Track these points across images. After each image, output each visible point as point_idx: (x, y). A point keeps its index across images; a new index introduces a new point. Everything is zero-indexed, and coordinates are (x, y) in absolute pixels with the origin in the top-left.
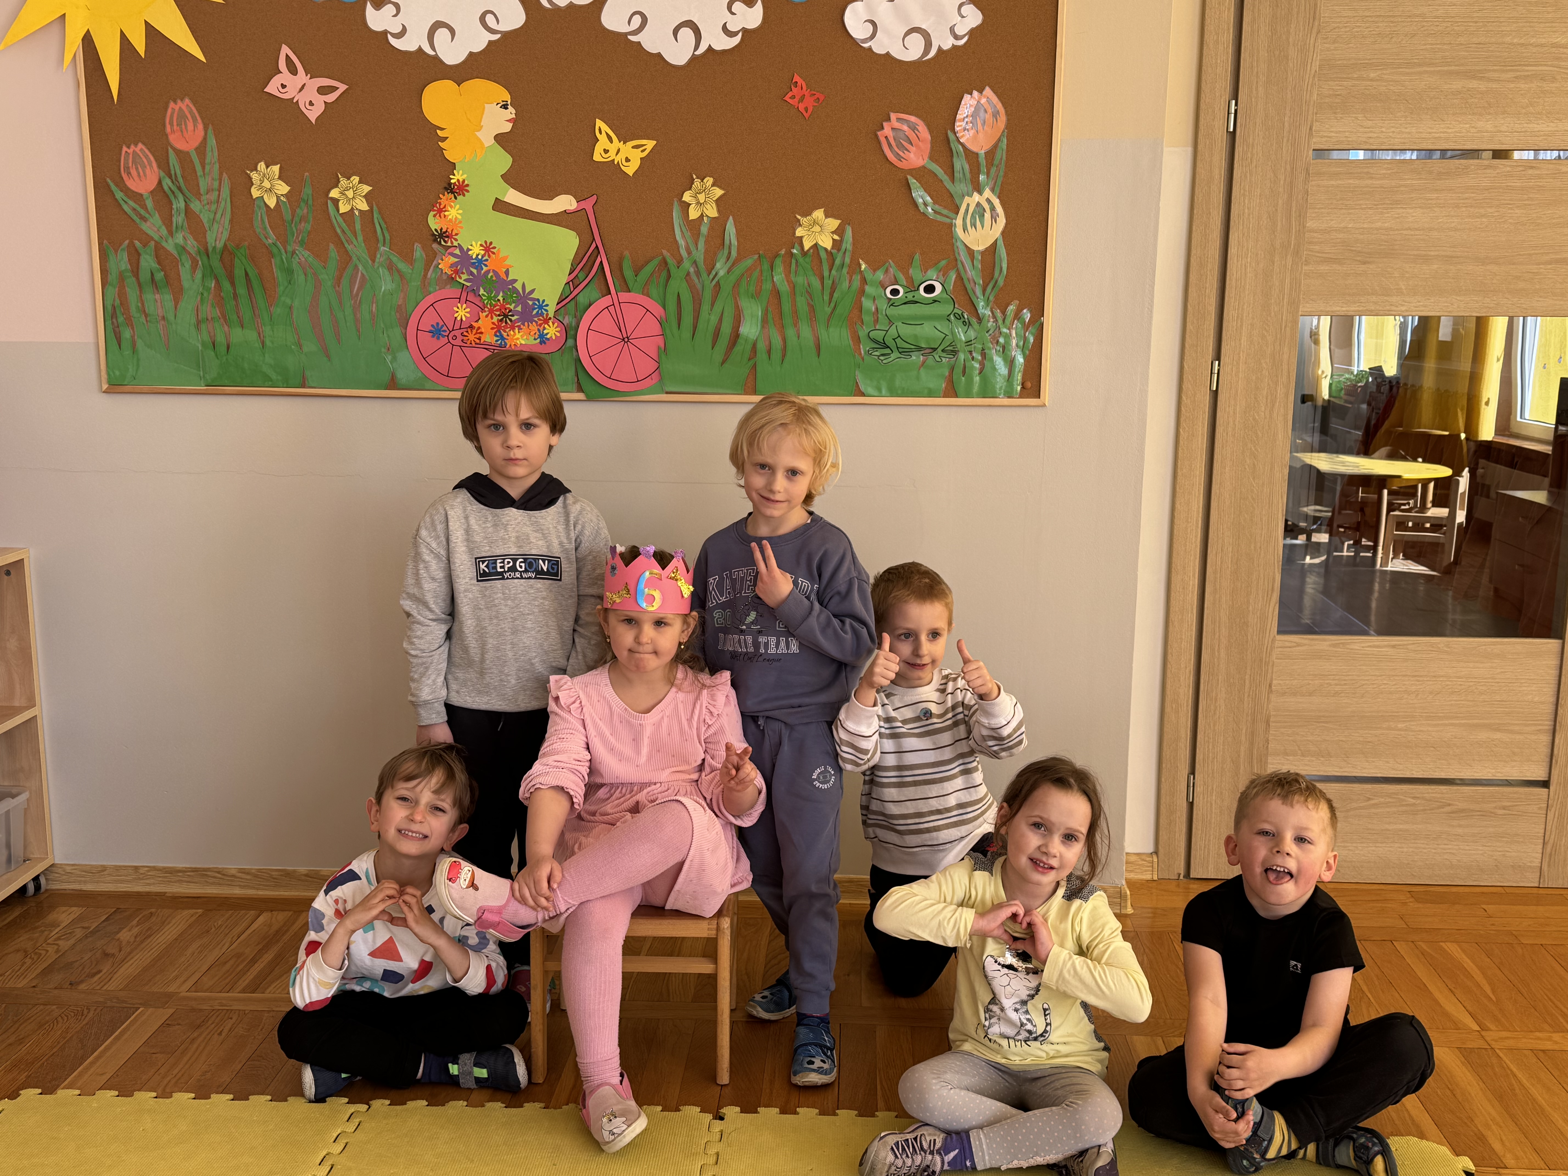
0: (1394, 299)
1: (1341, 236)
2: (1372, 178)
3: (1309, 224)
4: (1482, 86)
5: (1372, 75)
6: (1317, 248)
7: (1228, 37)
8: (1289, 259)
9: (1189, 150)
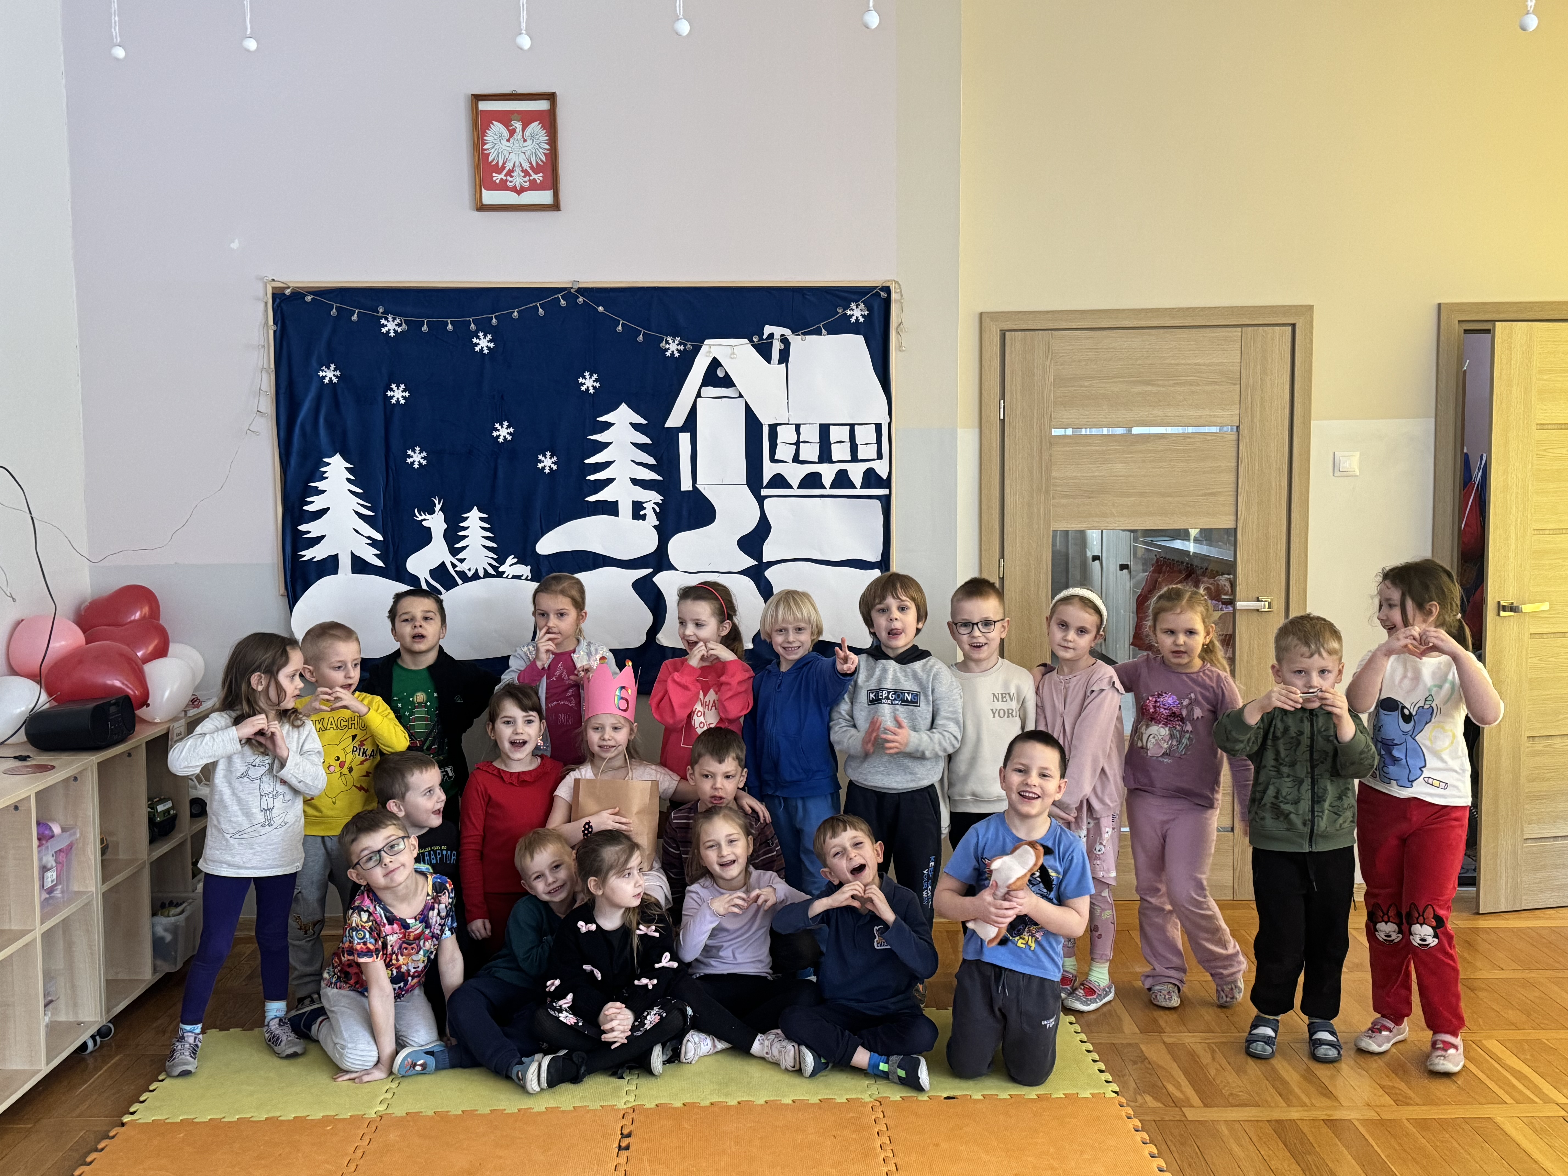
0: (1109, 519)
1: (1074, 481)
3: (1054, 474)
4: (1155, 389)
5: (1086, 384)
6: (1059, 489)
7: (997, 362)
8: (1043, 496)
9: (977, 430)
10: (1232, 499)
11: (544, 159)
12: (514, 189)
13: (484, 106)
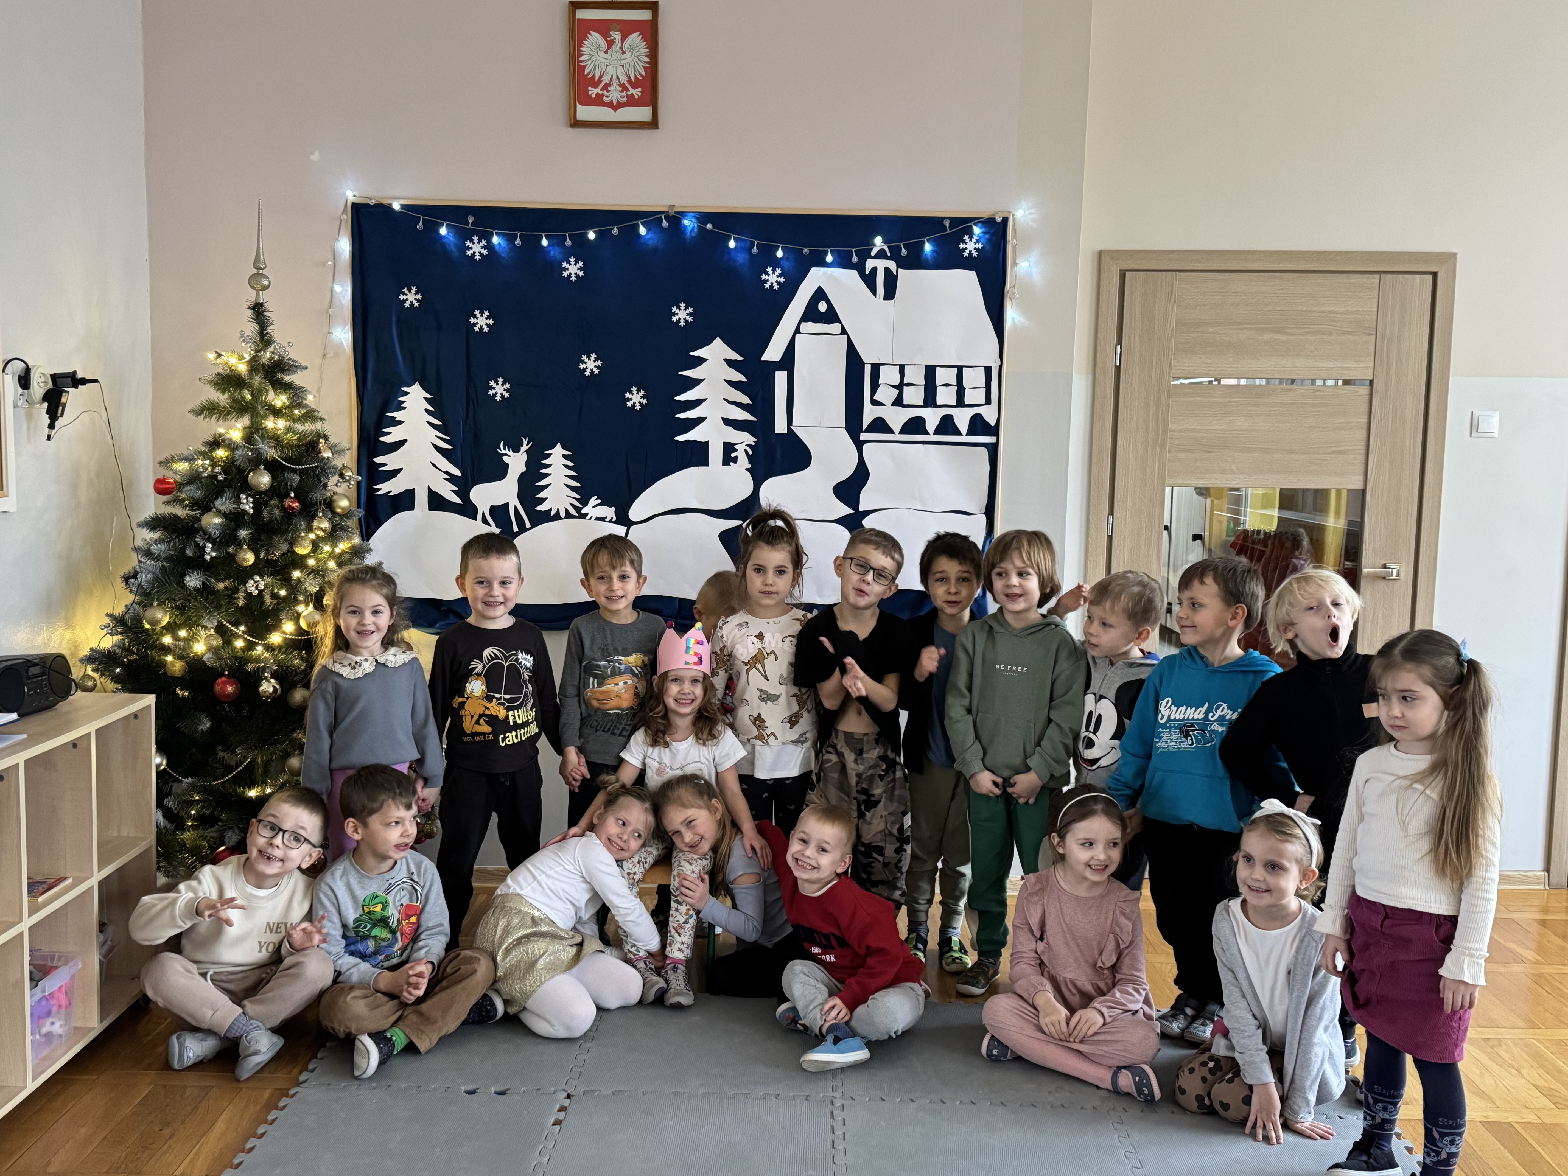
1: (1192, 434)
2: (1211, 397)
3: (1171, 426)
4: (1283, 338)
5: (1211, 330)
6: (1176, 442)
7: (1115, 303)
8: (1158, 449)
9: (1090, 377)
10: (1361, 458)
11: (643, 74)
12: (610, 105)
13: (582, 14)
